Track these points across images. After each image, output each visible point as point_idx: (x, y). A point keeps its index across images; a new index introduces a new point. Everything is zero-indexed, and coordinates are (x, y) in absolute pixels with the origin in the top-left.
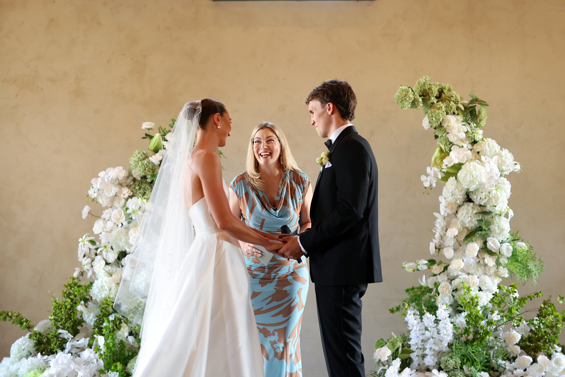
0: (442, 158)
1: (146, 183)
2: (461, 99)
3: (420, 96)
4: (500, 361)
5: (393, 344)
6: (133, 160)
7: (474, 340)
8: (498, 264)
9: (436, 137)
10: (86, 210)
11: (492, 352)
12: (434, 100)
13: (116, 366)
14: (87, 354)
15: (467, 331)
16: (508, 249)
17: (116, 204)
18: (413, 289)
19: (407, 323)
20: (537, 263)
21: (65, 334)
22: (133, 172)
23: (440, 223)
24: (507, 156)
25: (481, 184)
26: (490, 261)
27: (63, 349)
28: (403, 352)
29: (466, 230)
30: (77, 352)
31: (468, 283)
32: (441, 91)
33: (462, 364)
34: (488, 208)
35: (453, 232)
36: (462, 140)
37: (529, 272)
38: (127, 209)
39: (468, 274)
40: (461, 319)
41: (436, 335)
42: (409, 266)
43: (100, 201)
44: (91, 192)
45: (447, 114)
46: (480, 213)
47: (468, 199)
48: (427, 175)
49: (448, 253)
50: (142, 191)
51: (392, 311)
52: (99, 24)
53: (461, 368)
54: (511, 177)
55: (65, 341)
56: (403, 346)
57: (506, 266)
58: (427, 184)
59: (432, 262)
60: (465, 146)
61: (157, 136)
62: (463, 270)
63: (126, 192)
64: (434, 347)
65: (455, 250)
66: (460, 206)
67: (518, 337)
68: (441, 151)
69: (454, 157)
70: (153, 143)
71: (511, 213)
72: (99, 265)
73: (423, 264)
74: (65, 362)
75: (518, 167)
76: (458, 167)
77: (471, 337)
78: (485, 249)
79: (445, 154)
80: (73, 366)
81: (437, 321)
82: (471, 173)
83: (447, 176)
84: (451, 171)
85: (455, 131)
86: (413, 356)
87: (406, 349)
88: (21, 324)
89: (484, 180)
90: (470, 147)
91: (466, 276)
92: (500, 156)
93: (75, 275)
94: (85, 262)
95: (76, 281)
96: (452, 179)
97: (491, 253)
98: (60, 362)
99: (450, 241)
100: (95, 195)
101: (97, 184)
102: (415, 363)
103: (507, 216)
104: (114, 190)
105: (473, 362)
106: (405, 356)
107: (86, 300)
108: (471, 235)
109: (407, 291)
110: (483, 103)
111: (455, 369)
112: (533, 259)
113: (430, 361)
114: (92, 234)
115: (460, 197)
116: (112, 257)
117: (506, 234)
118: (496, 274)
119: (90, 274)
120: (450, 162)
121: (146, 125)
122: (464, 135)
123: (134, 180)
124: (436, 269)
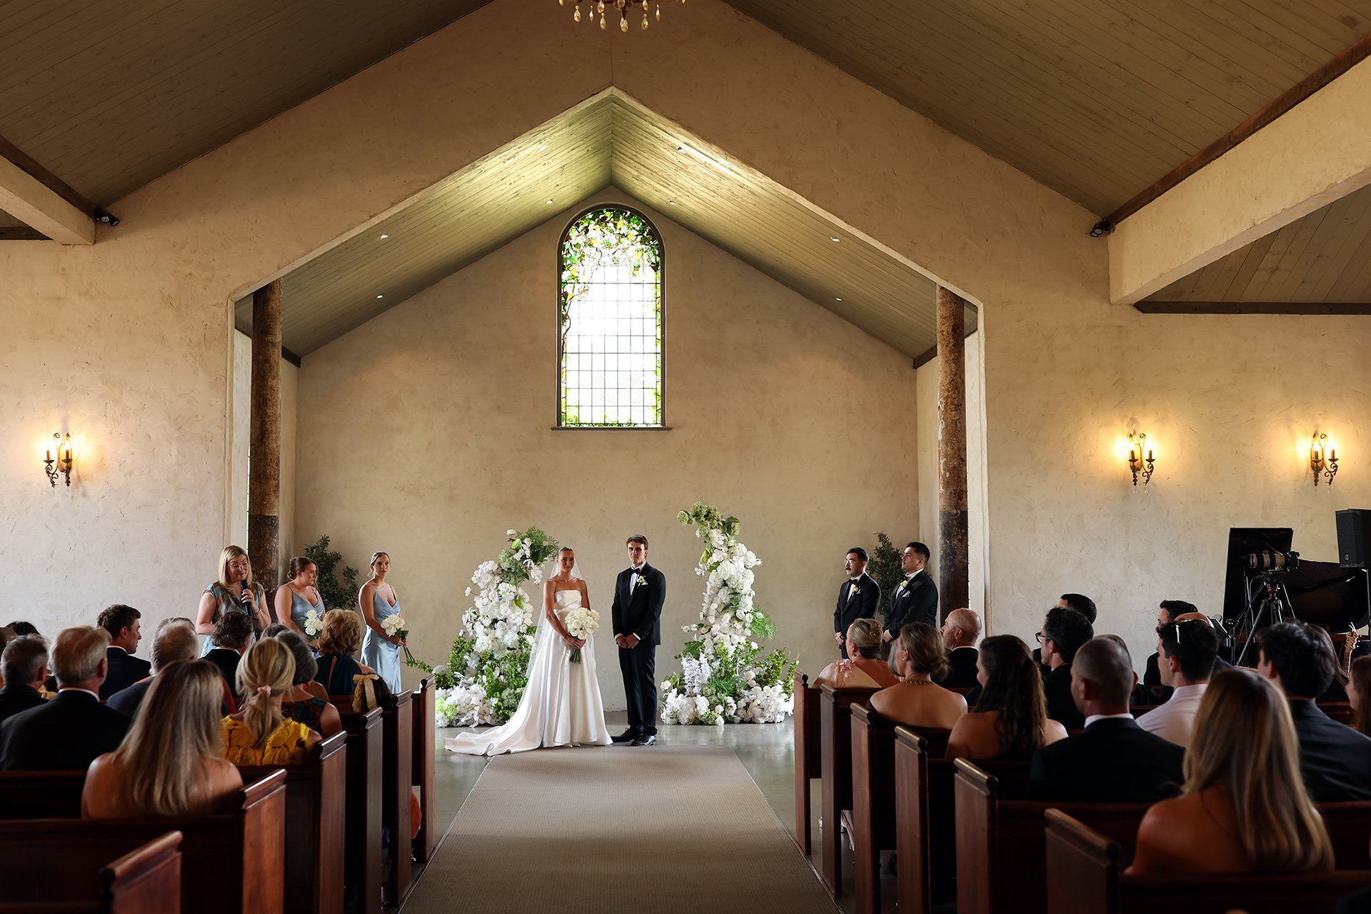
0: (708, 558)
1: (511, 572)
2: (722, 517)
3: (694, 516)
4: (742, 690)
5: (674, 680)
6: (501, 557)
7: (725, 677)
8: (744, 627)
9: (705, 542)
10: (468, 590)
11: (737, 685)
12: (703, 519)
13: (496, 695)
14: (474, 687)
15: (720, 671)
16: (750, 618)
17: (490, 587)
18: (690, 643)
19: (682, 665)
20: (772, 626)
21: (458, 675)
22: (502, 565)
23: (707, 600)
24: (752, 556)
25: (731, 576)
26: (738, 625)
27: (457, 685)
28: (679, 685)
29: (723, 605)
30: (468, 686)
31: (723, 640)
32: (709, 512)
33: (717, 692)
34: (738, 591)
35: (715, 606)
36: (721, 546)
37: (766, 632)
38: (499, 591)
39: (724, 634)
40: (716, 664)
41: (700, 674)
42: (685, 628)
43: (480, 585)
44: (472, 579)
45: (712, 528)
46: (732, 594)
47: (725, 584)
48: (699, 568)
49: (712, 620)
50: (508, 578)
51: (676, 658)
52: (467, 446)
53: (716, 694)
54: (754, 569)
55: (459, 680)
56: (680, 681)
57: (750, 628)
58: (699, 574)
59: (701, 625)
60: (723, 549)
61: (518, 540)
62: (720, 631)
63: (498, 579)
64: (699, 681)
65: (716, 617)
66: (720, 589)
67: (753, 676)
68: (707, 552)
69: (715, 558)
70: (515, 545)
71: (753, 593)
72: (479, 629)
73: (694, 627)
74: (462, 692)
75: (759, 563)
76: (718, 563)
77: (723, 675)
78: (735, 617)
79: (709, 555)
80: (468, 695)
81: (700, 664)
82: (724, 570)
83: (711, 569)
84: (713, 566)
85: (716, 540)
86: (686, 687)
87: (682, 682)
88: (425, 668)
89: (733, 574)
90: (727, 549)
91: (723, 635)
92: (745, 556)
93: (460, 634)
94: (469, 626)
95: (461, 639)
96: (714, 571)
97: (739, 620)
98: (458, 692)
99: (713, 612)
100: (476, 582)
101: (477, 574)
102: (687, 693)
103: (750, 595)
104: (490, 577)
105: (723, 691)
106: (681, 687)
107: (469, 652)
108: (726, 608)
109: (686, 644)
110: (736, 521)
111: (712, 695)
112: (769, 623)
113: (696, 690)
114: (474, 607)
115: (719, 583)
116: (488, 622)
117: (750, 607)
118: (743, 634)
119: (471, 634)
120: (712, 561)
121: (509, 532)
122: (723, 542)
123: (503, 570)
124: (703, 630)
